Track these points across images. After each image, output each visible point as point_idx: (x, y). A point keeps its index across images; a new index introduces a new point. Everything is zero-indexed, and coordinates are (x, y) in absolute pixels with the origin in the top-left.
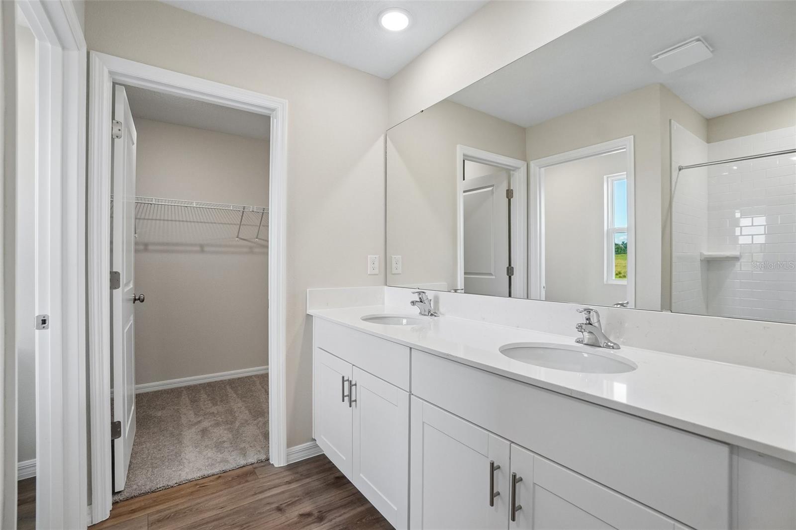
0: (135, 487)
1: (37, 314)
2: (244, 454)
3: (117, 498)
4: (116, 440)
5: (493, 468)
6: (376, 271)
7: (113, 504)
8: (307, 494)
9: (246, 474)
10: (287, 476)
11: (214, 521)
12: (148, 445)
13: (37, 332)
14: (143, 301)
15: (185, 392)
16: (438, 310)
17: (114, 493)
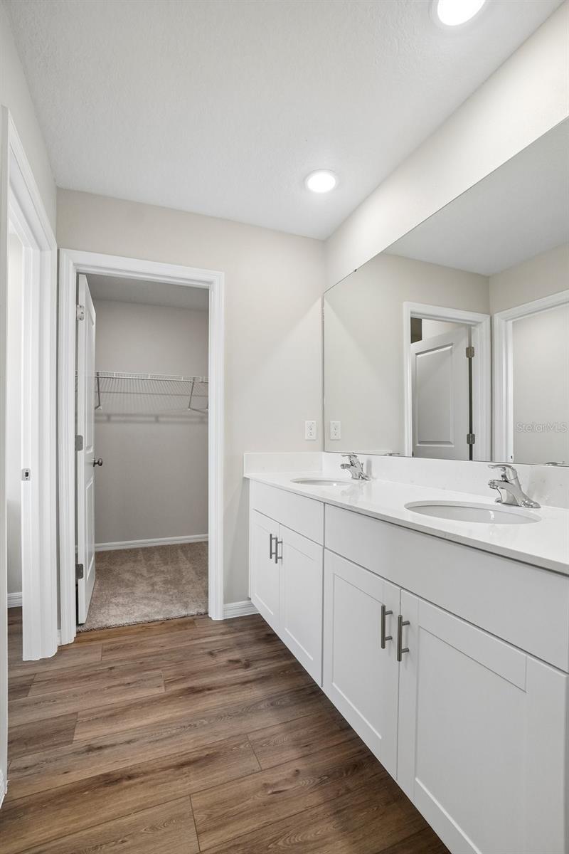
0: (94, 622)
1: (22, 468)
2: (186, 606)
3: (80, 628)
4: (79, 580)
5: (384, 612)
6: (314, 437)
7: (77, 633)
8: (238, 645)
9: (186, 623)
10: (221, 628)
11: (153, 656)
12: (107, 592)
13: (22, 482)
14: (101, 465)
15: (141, 552)
16: (371, 474)
17: (78, 624)
